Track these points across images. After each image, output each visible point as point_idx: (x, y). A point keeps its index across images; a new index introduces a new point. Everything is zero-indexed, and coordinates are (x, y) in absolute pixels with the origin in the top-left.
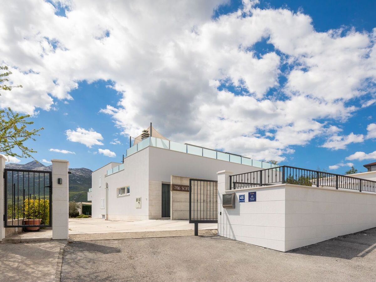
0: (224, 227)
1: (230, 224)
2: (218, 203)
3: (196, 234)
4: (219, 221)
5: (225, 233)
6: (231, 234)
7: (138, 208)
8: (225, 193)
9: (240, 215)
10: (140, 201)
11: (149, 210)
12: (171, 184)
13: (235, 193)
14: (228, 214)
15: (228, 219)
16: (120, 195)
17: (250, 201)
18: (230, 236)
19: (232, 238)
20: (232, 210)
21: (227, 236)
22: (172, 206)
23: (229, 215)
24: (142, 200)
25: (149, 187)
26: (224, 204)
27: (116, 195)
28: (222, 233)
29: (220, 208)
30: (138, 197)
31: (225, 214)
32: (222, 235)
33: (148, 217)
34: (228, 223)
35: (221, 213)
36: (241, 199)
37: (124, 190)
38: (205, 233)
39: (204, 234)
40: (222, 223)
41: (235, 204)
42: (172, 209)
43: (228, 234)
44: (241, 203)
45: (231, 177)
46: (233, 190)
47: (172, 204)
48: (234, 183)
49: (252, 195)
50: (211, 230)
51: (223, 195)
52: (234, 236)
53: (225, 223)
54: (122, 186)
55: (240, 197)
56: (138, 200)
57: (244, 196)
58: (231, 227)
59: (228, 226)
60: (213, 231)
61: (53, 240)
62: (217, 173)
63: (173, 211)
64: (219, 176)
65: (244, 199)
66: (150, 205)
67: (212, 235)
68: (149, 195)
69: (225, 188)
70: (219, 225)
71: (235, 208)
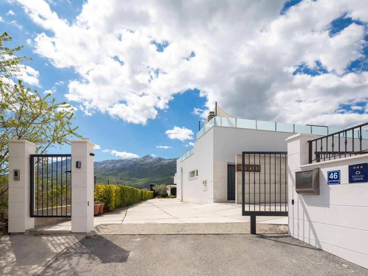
0: (298, 224)
1: (310, 221)
2: (289, 185)
3: (253, 231)
4: (290, 214)
5: (301, 234)
6: (312, 237)
7: (204, 191)
8: (300, 170)
9: (329, 207)
10: (206, 183)
11: (214, 193)
12: (236, 164)
13: (319, 168)
14: (305, 204)
15: (305, 211)
16: (191, 178)
17: (351, 181)
18: (309, 241)
19: (313, 243)
20: (313, 198)
21: (304, 240)
22: (237, 189)
23: (308, 205)
24: (208, 182)
25: (214, 169)
26: (297, 187)
27: (188, 179)
28: (296, 233)
29: (292, 193)
30: (204, 179)
31: (300, 204)
32: (296, 237)
33: (213, 200)
34: (306, 218)
35: (293, 201)
36: (332, 177)
37: (194, 173)
38: (267, 229)
39: (266, 231)
40: (296, 216)
41: (319, 188)
42: (237, 192)
43: (307, 235)
44: (331, 186)
45: (310, 142)
46: (314, 163)
47: (237, 186)
48: (317, 154)
49: (357, 170)
50: (278, 225)
51: (296, 173)
52: (317, 241)
53: (301, 217)
54: (192, 170)
55: (329, 174)
56: (205, 182)
57: (338, 173)
58: (311, 226)
59: (307, 223)
60: (282, 228)
61: (73, 233)
62: (286, 140)
63: (238, 194)
64: (289, 145)
65: (338, 178)
66: (215, 187)
67: (279, 235)
68: (214, 177)
69: (301, 161)
70: (291, 220)
71: (319, 194)
